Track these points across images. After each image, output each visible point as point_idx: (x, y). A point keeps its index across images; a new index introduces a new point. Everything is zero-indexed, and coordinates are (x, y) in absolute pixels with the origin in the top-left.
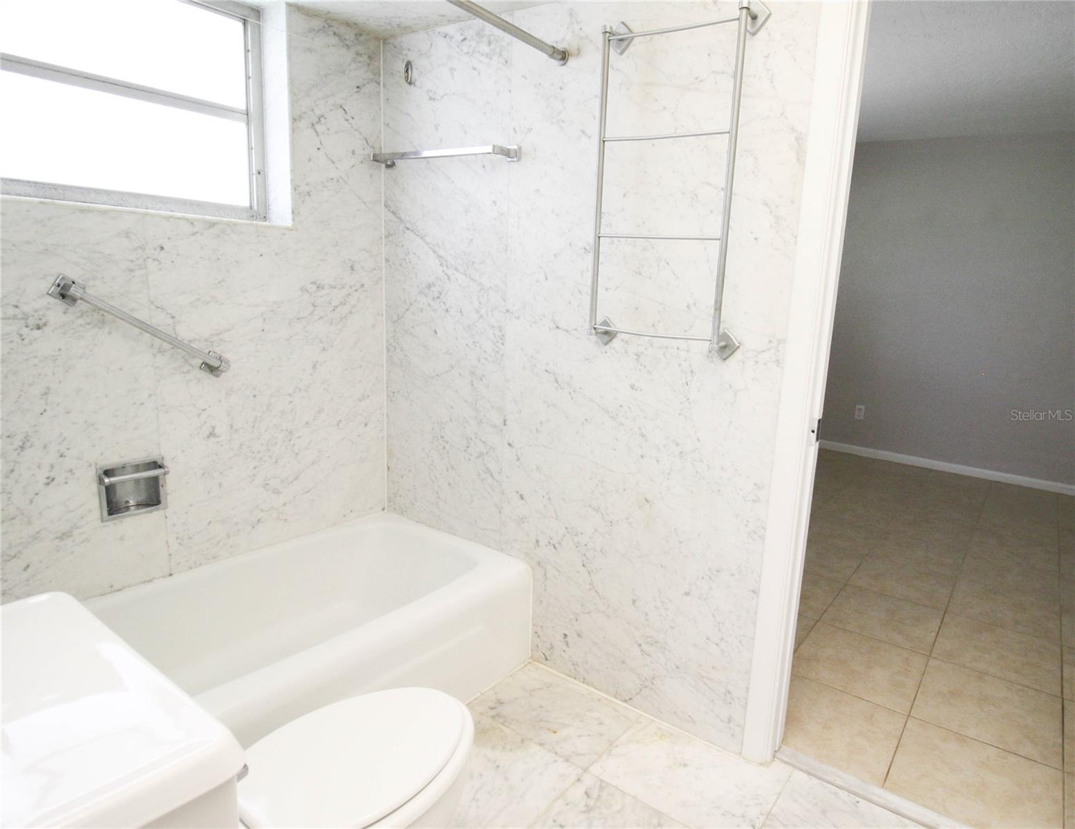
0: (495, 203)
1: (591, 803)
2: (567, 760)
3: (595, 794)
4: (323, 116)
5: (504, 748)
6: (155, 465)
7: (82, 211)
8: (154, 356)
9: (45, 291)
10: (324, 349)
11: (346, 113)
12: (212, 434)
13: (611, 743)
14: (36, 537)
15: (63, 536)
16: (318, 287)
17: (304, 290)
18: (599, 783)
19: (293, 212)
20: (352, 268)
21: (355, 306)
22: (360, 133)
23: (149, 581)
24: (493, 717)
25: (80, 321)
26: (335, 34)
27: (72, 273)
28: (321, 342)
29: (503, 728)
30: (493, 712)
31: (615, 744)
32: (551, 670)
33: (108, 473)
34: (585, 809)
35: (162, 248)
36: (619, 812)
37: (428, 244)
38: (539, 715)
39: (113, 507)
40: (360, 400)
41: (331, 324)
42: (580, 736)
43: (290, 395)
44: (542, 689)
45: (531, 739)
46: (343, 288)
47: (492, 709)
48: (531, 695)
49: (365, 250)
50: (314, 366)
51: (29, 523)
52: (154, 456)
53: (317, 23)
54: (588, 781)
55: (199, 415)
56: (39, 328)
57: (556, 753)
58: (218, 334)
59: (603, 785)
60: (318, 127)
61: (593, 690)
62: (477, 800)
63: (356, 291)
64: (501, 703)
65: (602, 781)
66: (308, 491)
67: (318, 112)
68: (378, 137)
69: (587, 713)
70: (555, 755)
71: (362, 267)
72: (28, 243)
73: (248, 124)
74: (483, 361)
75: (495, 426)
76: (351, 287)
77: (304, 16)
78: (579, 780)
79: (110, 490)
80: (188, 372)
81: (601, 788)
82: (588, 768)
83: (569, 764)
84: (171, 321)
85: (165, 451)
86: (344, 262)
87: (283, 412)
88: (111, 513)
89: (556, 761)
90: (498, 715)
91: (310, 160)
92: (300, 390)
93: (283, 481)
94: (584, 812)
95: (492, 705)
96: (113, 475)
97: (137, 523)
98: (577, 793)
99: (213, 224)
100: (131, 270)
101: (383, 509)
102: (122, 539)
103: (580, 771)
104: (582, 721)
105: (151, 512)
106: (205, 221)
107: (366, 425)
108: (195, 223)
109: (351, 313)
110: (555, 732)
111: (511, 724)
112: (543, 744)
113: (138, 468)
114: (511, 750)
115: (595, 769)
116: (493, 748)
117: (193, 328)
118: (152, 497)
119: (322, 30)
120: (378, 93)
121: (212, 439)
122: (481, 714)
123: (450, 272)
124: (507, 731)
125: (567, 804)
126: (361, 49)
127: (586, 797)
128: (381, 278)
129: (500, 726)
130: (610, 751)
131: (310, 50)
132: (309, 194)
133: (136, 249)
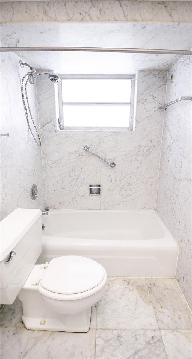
0: (185, 117)
1: (151, 342)
2: (157, 320)
3: (155, 340)
4: (146, 99)
5: (143, 299)
6: (99, 186)
7: (90, 132)
8: (101, 162)
9: (83, 149)
10: (141, 163)
11: (154, 96)
12: (111, 181)
13: (177, 328)
14: (79, 195)
15: (83, 196)
16: (141, 147)
17: (136, 147)
18: (160, 338)
19: (135, 127)
20: (151, 141)
21: (151, 152)
22: (158, 101)
23: (97, 210)
24: (149, 287)
25: (88, 155)
26: (152, 74)
27: (88, 145)
28: (140, 161)
29: (149, 293)
30: (150, 286)
31: (178, 330)
32: (178, 285)
33: (91, 186)
34: (148, 342)
35: (104, 139)
36: (157, 354)
37: (170, 133)
38: (162, 298)
39: (91, 193)
40: (150, 178)
41: (143, 157)
42: (168, 316)
43: (130, 175)
44: (170, 290)
45: (153, 303)
46: (148, 147)
47: (151, 285)
48: (165, 289)
49: (156, 136)
50: (137, 168)
51: (78, 192)
52: (99, 184)
53: (146, 73)
54: (157, 333)
55: (109, 176)
56: (81, 156)
57: (156, 315)
58: (114, 158)
59: (160, 340)
60: (144, 103)
61: (188, 305)
62: (124, 308)
63: (152, 147)
64: (155, 285)
65: (161, 338)
66: (133, 200)
67: (145, 98)
68: (164, 101)
69: (178, 311)
70: (155, 315)
71: (154, 141)
72: (81, 139)
73: (130, 106)
74: (176, 172)
75: (177, 195)
76: (150, 146)
77: (143, 73)
78: (155, 330)
79: (91, 189)
80: (107, 167)
81: (159, 340)
82: (161, 329)
83: (157, 322)
84: (105, 155)
85: (102, 183)
86: (149, 140)
87: (128, 178)
88: (91, 194)
89: (153, 317)
90: (150, 288)
91: (141, 112)
92: (133, 174)
93: (126, 196)
94: (147, 342)
95: (152, 283)
96: (92, 186)
97: (95, 197)
98: (150, 334)
99: (115, 132)
100: (98, 144)
101: (154, 210)
102: (92, 199)
103: (157, 328)
104: (174, 312)
105: (98, 195)
106: (113, 132)
107: (151, 185)
108: (112, 133)
109: (149, 154)
110: (162, 308)
111: (151, 293)
112: (155, 308)
113: (96, 186)
114: (145, 302)
115: (163, 332)
116: (141, 297)
117: (109, 157)
118: (99, 193)
119: (149, 74)
120: (165, 88)
121: (111, 182)
122: (147, 284)
123: (173, 142)
124: (149, 295)
125: (144, 334)
126: (160, 76)
127: (152, 338)
128: (160, 144)
129: (148, 292)
130: (174, 331)
131: (144, 82)
132: (140, 122)
133: (99, 139)
